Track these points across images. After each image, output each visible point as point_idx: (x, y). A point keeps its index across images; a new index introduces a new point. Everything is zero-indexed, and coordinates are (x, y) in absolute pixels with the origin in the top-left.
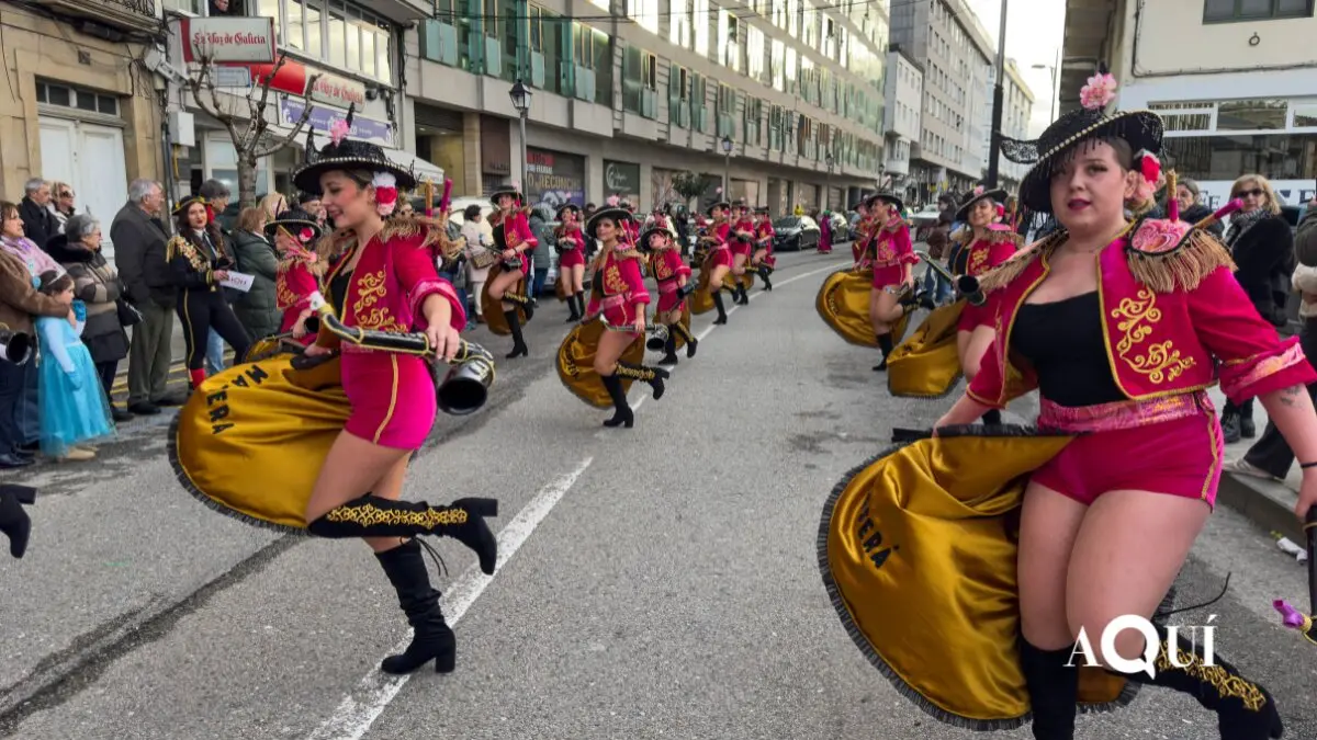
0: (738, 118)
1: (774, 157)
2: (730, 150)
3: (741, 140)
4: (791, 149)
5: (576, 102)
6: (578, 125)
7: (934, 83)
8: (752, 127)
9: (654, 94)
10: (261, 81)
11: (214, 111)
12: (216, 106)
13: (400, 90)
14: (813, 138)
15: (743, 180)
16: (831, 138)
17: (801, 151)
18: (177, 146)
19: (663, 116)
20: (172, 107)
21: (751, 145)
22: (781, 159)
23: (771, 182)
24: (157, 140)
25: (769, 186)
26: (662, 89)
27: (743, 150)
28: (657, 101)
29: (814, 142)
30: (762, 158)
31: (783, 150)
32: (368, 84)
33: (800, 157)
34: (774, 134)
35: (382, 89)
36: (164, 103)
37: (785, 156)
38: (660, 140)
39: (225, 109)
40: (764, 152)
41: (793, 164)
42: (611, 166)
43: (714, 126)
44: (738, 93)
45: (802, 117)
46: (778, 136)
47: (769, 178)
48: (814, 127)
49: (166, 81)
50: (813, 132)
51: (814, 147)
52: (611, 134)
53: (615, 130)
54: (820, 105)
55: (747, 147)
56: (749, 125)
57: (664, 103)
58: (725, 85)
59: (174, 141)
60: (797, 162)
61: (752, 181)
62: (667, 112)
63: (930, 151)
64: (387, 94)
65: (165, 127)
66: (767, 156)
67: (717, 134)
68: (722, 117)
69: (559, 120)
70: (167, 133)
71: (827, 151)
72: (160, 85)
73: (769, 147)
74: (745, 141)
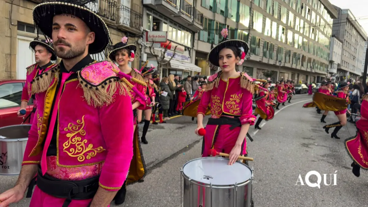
0: (283, 56)
1: (294, 66)
2: (281, 64)
4: (299, 64)
7: (346, 46)
8: (287, 58)
9: (259, 49)
10: (164, 47)
11: (153, 54)
12: (154, 53)
13: (192, 48)
14: (306, 61)
15: (284, 73)
16: (312, 61)
17: (302, 65)
18: (143, 61)
19: (261, 55)
20: (142, 52)
21: (287, 63)
22: (296, 67)
23: (293, 74)
24: (139, 60)
25: (292, 75)
26: (261, 47)
27: (285, 64)
28: (260, 50)
30: (290, 67)
31: (297, 65)
32: (185, 47)
33: (302, 67)
34: (294, 60)
35: (188, 48)
36: (141, 51)
38: (260, 61)
39: (156, 54)
41: (299, 69)
42: (245, 68)
43: (276, 57)
44: (284, 48)
45: (303, 56)
47: (292, 72)
48: (307, 58)
49: (142, 46)
50: (306, 60)
51: (306, 64)
54: (309, 52)
57: (262, 51)
58: (280, 46)
59: (142, 60)
61: (287, 73)
62: (262, 54)
63: (344, 67)
64: (190, 49)
65: (140, 57)
66: (292, 66)
67: (277, 60)
68: (279, 55)
70: (141, 58)
71: (310, 65)
72: (140, 47)
73: (293, 64)
74: (285, 62)
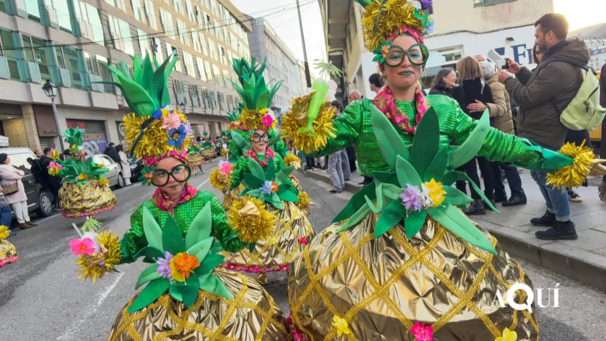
0: (187, 95)
1: (209, 112)
2: (185, 109)
3: (191, 105)
4: (216, 107)
5: (92, 92)
6: (97, 104)
7: (274, 74)
8: (195, 99)
14: (225, 101)
15: (196, 125)
16: (234, 101)
17: (221, 108)
21: (196, 107)
22: (213, 112)
23: (210, 124)
25: (209, 126)
27: (193, 110)
29: (226, 103)
30: (203, 113)
31: (213, 109)
33: (222, 111)
34: (206, 101)
37: (214, 111)
40: (204, 110)
41: (219, 114)
42: (120, 125)
43: (175, 99)
44: (184, 83)
45: (218, 92)
46: (209, 103)
47: (209, 122)
48: (225, 97)
50: (225, 99)
51: (227, 105)
52: (117, 108)
53: (119, 106)
54: (226, 86)
55: (194, 108)
56: (193, 98)
58: (176, 79)
60: (220, 113)
61: (200, 124)
63: (278, 103)
66: (205, 111)
67: (177, 103)
68: (178, 95)
69: (85, 103)
71: (233, 106)
73: (205, 108)
74: (193, 106)
